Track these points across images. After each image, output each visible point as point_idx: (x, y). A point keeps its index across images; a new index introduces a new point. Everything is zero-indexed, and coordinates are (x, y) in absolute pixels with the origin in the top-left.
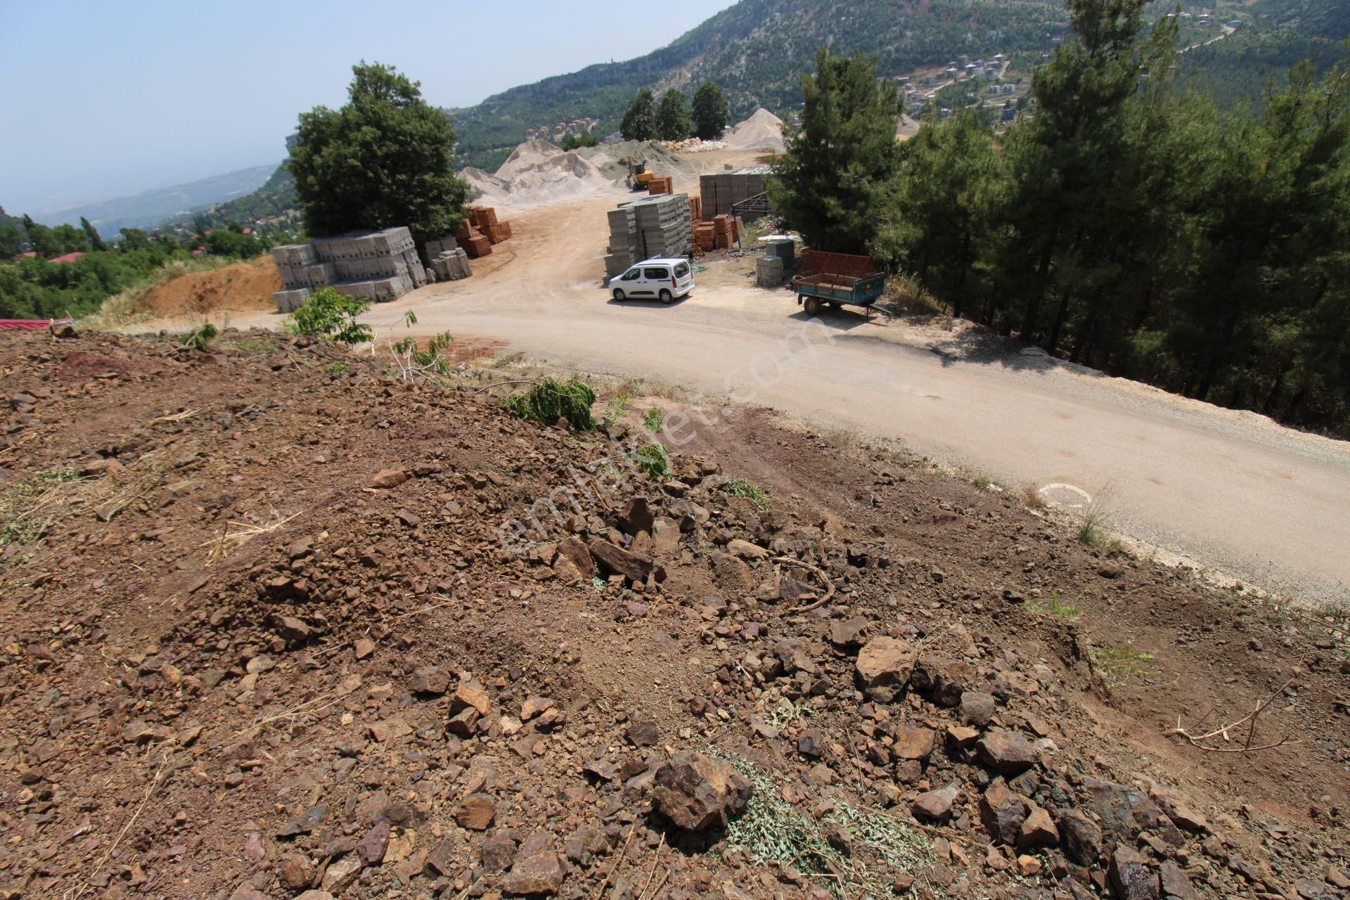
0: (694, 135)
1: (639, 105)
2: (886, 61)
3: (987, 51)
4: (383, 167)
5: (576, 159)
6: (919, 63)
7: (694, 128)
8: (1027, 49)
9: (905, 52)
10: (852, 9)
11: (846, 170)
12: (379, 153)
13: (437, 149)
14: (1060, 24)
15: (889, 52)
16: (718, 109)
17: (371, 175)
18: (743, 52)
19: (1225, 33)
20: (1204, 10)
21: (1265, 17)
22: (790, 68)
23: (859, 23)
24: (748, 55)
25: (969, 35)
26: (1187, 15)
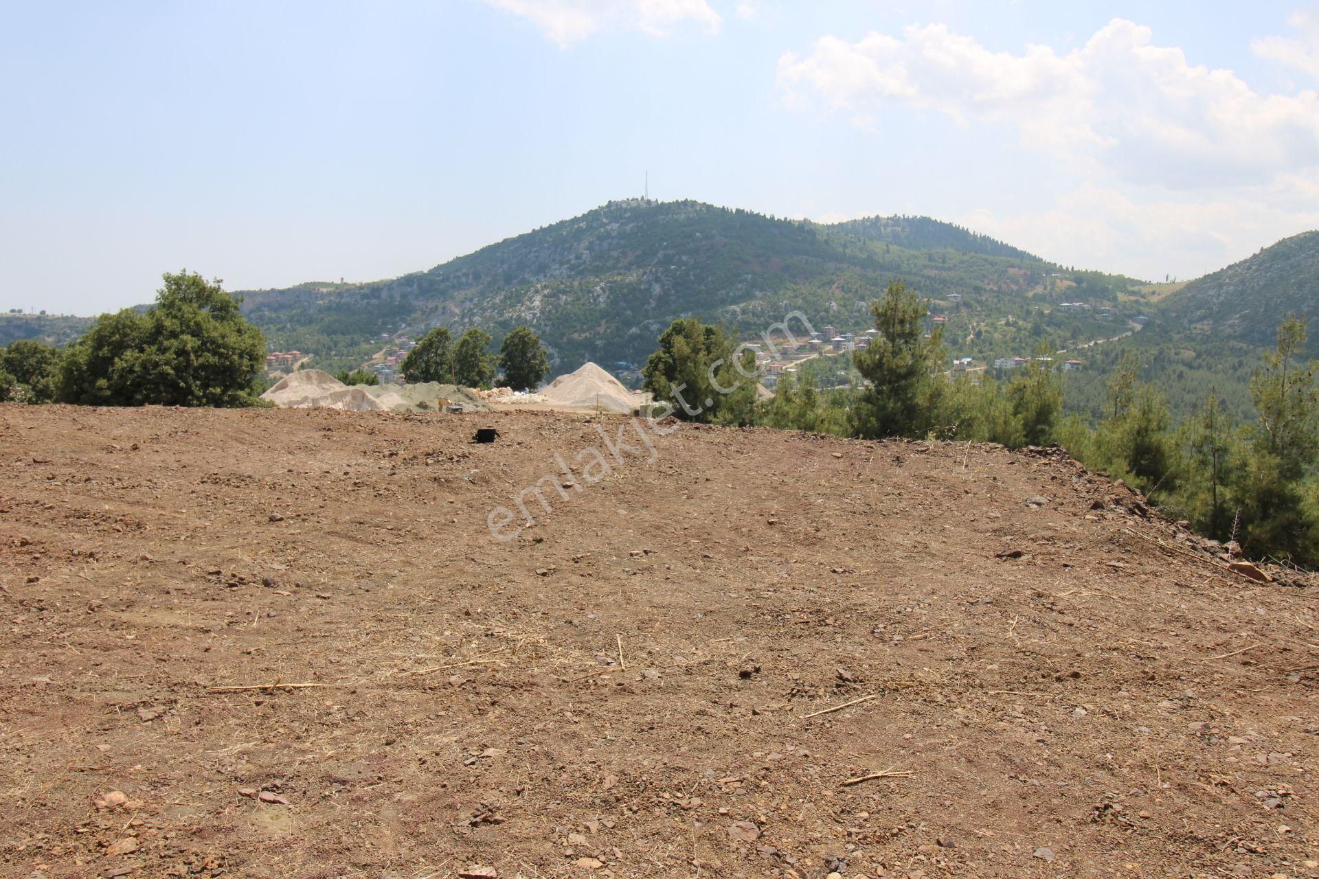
0: (500, 384)
1: (431, 344)
2: (731, 323)
3: (857, 324)
4: (195, 378)
5: (364, 396)
7: (501, 377)
9: (754, 314)
10: (684, 258)
11: (715, 416)
12: (195, 364)
13: (252, 366)
14: (942, 303)
15: (734, 313)
16: (534, 357)
17: (182, 384)
18: (537, 292)
19: (1132, 329)
20: (1105, 302)
21: (1173, 315)
22: (602, 318)
23: (694, 275)
24: (545, 296)
25: (833, 303)
26: (1086, 306)
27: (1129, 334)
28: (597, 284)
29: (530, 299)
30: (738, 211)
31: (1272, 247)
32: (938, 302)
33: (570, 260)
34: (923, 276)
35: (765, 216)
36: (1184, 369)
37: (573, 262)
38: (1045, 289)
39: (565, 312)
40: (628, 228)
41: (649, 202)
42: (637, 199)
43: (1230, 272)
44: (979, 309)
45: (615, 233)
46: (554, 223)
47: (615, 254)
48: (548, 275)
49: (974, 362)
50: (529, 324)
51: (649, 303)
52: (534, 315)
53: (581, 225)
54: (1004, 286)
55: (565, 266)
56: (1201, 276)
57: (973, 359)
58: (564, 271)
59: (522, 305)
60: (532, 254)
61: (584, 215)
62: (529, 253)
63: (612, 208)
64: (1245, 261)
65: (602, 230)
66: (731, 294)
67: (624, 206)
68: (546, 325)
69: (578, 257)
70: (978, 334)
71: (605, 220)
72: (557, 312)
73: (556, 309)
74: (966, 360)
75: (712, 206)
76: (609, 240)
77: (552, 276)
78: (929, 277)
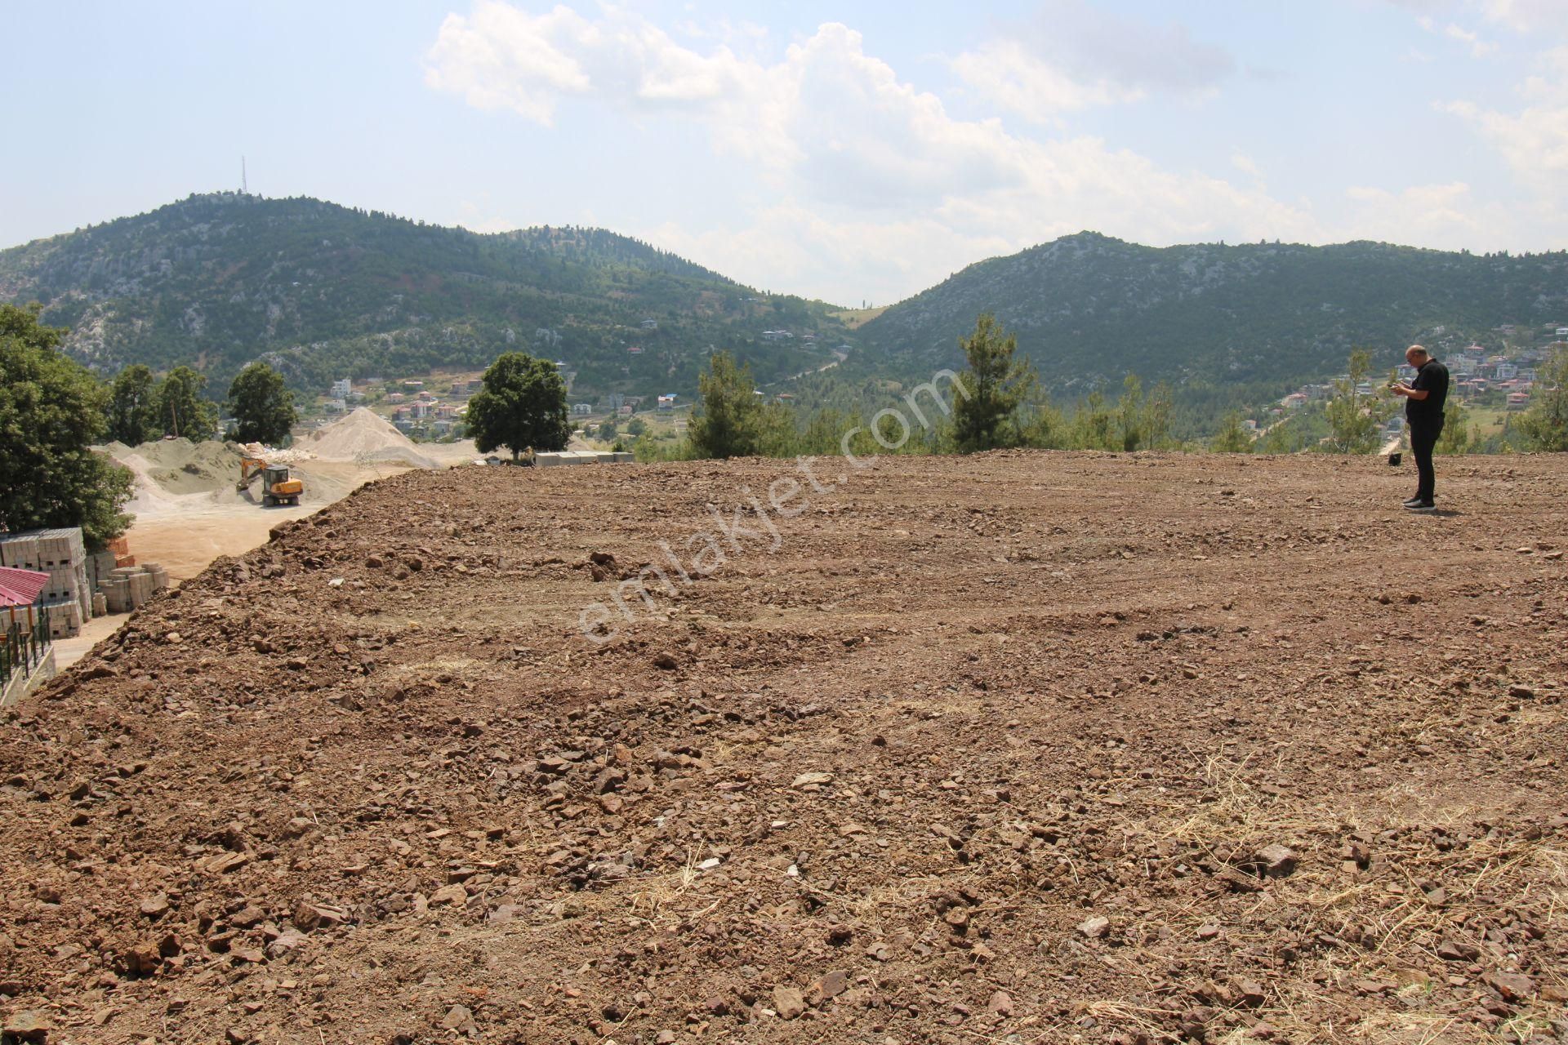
2: (382, 355)
6: (436, 363)
8: (598, 358)
9: (411, 344)
10: (310, 272)
14: (637, 330)
15: (384, 343)
16: (277, 402)
18: (97, 314)
19: (837, 359)
20: (806, 330)
21: (874, 343)
22: (200, 350)
23: (326, 294)
24: (110, 320)
25: (510, 331)
26: (789, 334)
27: (835, 364)
28: (188, 304)
29: (87, 324)
30: (374, 213)
31: (961, 273)
32: (631, 329)
33: (144, 272)
34: (610, 298)
35: (411, 221)
37: (147, 274)
38: (743, 315)
39: (143, 343)
40: (225, 230)
41: (249, 197)
42: (232, 193)
43: (925, 298)
44: (678, 337)
45: (205, 238)
46: (108, 221)
47: (209, 264)
48: (111, 291)
49: (679, 398)
50: (88, 358)
51: (266, 331)
52: (96, 346)
53: (153, 224)
54: (699, 312)
55: (136, 280)
56: (897, 302)
57: (679, 394)
58: (135, 287)
59: (75, 333)
60: (80, 263)
61: (154, 211)
62: (75, 261)
63: (197, 204)
64: (938, 287)
65: (185, 232)
66: (379, 319)
67: (214, 201)
68: (115, 360)
69: (154, 268)
70: (681, 366)
71: (187, 219)
72: (130, 342)
73: (129, 337)
74: (671, 398)
75: (339, 206)
76: (198, 247)
77: (116, 292)
78: (616, 300)
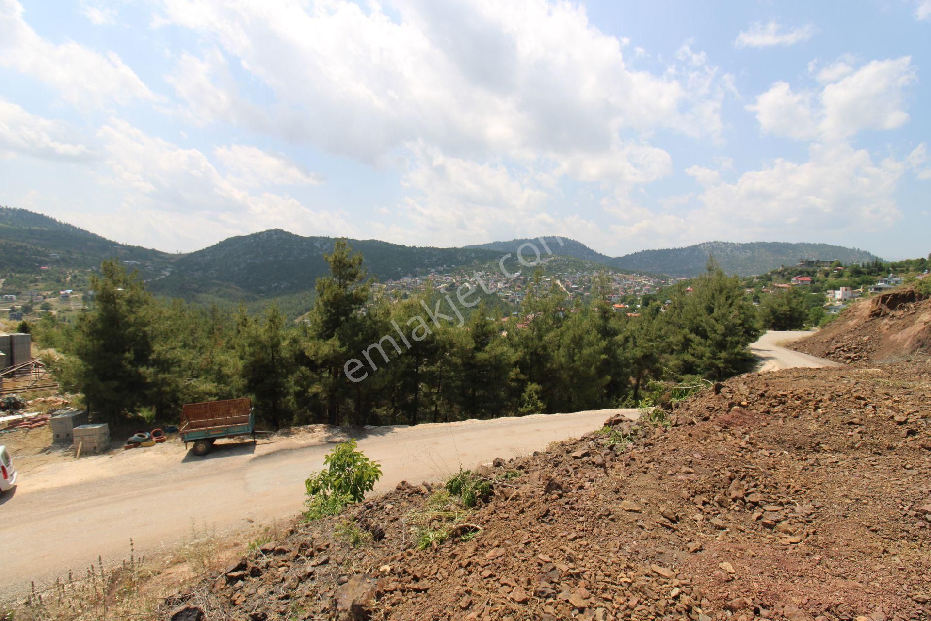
14: (46, 258)
19: (165, 275)
20: (148, 261)
21: (183, 268)
26: (138, 263)
27: (164, 277)
31: (225, 241)
32: (42, 258)
36: (195, 293)
38: (111, 253)
43: (207, 251)
44: (72, 263)
49: (74, 292)
54: (85, 251)
56: (195, 251)
57: (73, 290)
70: (74, 277)
74: (69, 291)
